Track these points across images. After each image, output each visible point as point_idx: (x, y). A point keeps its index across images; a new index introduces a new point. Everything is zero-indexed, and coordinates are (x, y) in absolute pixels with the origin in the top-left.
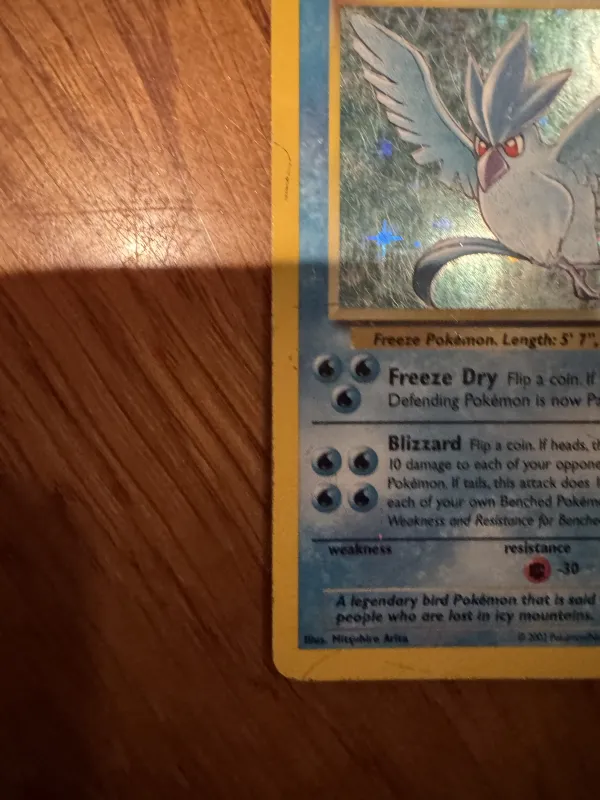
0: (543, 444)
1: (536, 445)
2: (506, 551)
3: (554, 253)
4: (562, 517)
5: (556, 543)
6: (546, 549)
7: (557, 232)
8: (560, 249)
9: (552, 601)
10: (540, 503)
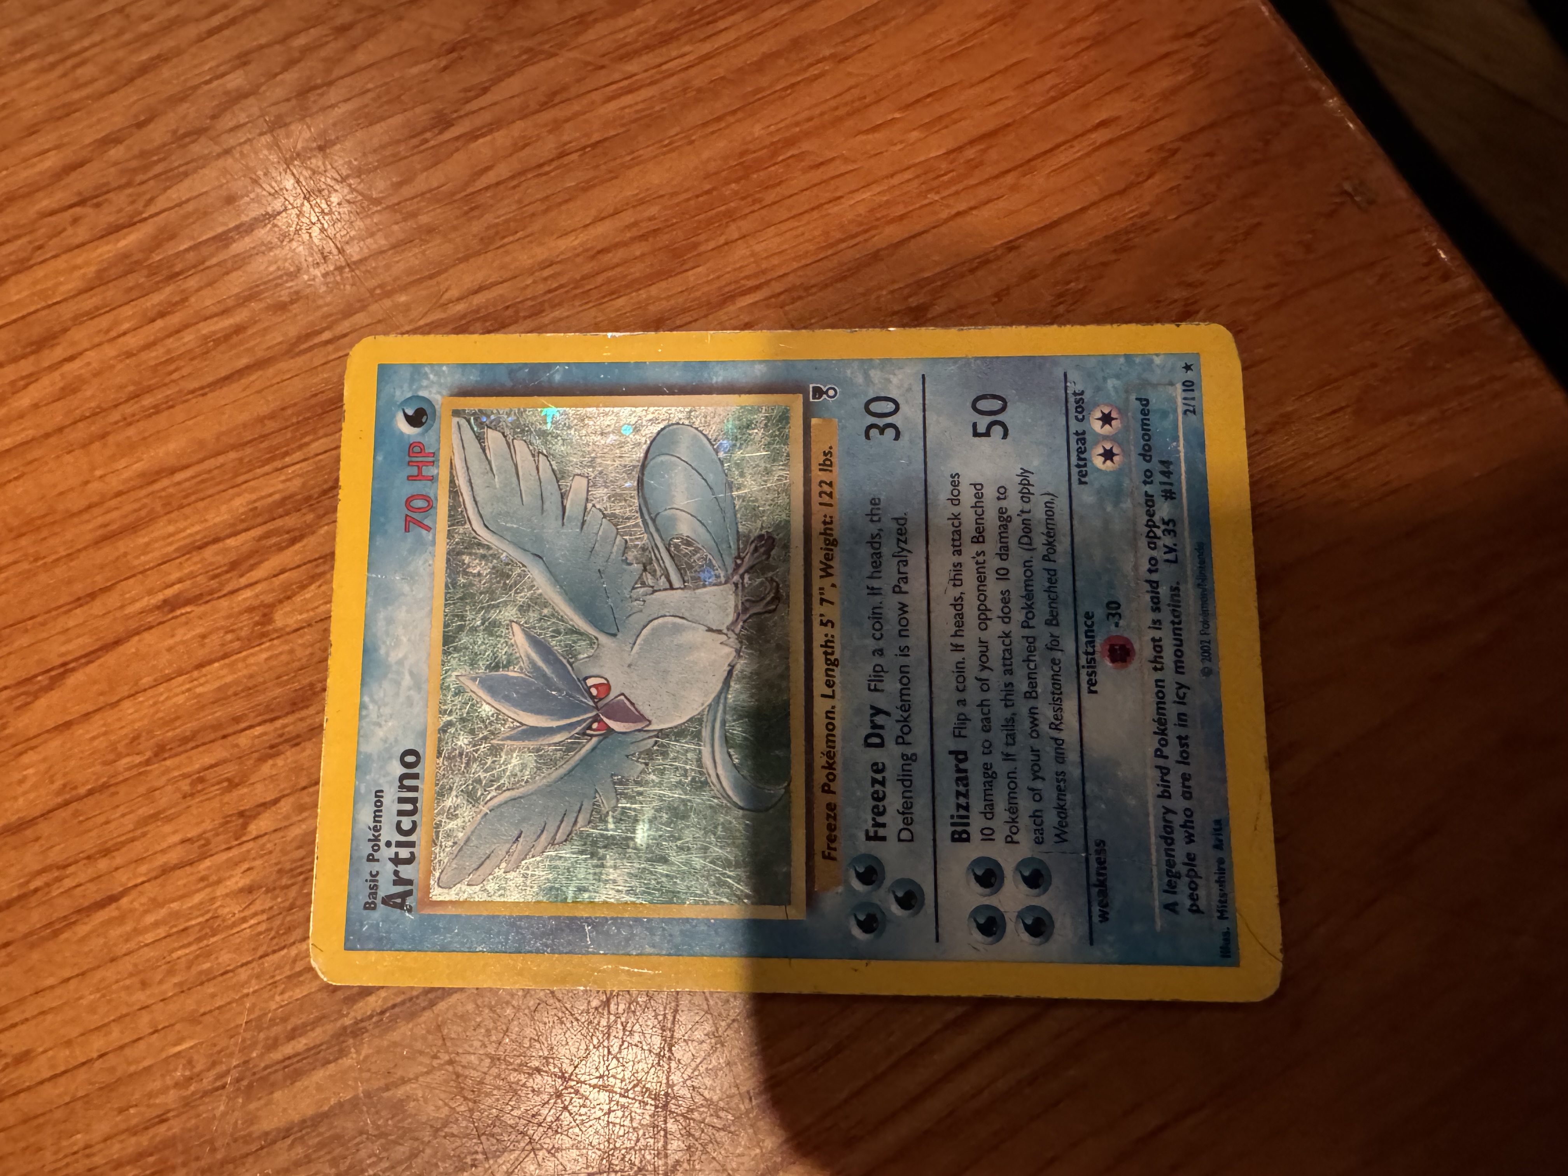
0: (958, 648)
1: (958, 656)
2: (1095, 692)
3: (724, 638)
4: (1048, 623)
5: (1082, 629)
6: (1091, 642)
7: (698, 635)
8: (719, 632)
9: (1157, 634)
10: (1031, 650)
